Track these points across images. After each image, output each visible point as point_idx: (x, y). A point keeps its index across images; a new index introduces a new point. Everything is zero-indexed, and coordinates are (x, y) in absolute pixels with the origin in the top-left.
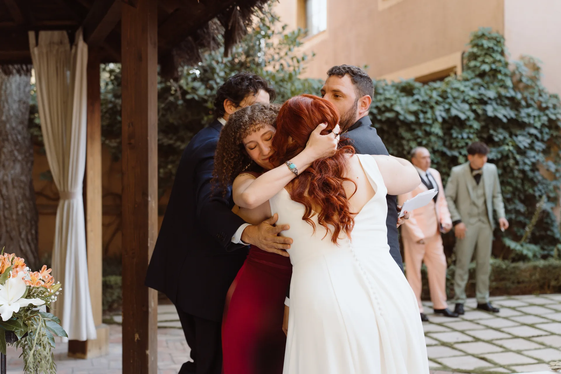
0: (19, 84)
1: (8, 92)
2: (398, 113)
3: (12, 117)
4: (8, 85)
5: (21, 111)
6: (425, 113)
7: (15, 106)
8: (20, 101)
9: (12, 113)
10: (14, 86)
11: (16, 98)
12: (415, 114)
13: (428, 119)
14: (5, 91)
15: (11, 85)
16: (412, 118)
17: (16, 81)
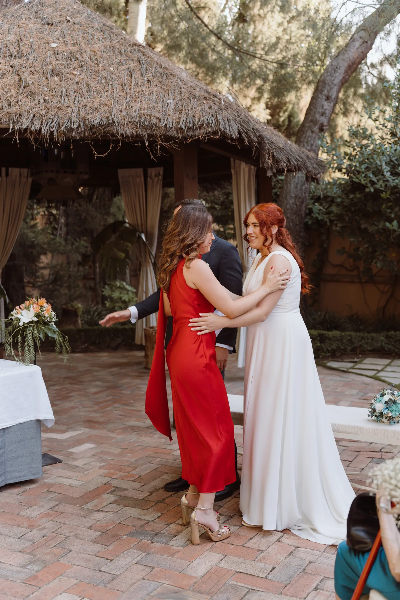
0: (297, 184)
1: (288, 190)
3: (288, 209)
4: (289, 185)
5: (296, 205)
7: (291, 201)
8: (296, 197)
9: (288, 206)
10: (292, 186)
11: (293, 195)
14: (286, 190)
15: (290, 186)
17: (295, 181)
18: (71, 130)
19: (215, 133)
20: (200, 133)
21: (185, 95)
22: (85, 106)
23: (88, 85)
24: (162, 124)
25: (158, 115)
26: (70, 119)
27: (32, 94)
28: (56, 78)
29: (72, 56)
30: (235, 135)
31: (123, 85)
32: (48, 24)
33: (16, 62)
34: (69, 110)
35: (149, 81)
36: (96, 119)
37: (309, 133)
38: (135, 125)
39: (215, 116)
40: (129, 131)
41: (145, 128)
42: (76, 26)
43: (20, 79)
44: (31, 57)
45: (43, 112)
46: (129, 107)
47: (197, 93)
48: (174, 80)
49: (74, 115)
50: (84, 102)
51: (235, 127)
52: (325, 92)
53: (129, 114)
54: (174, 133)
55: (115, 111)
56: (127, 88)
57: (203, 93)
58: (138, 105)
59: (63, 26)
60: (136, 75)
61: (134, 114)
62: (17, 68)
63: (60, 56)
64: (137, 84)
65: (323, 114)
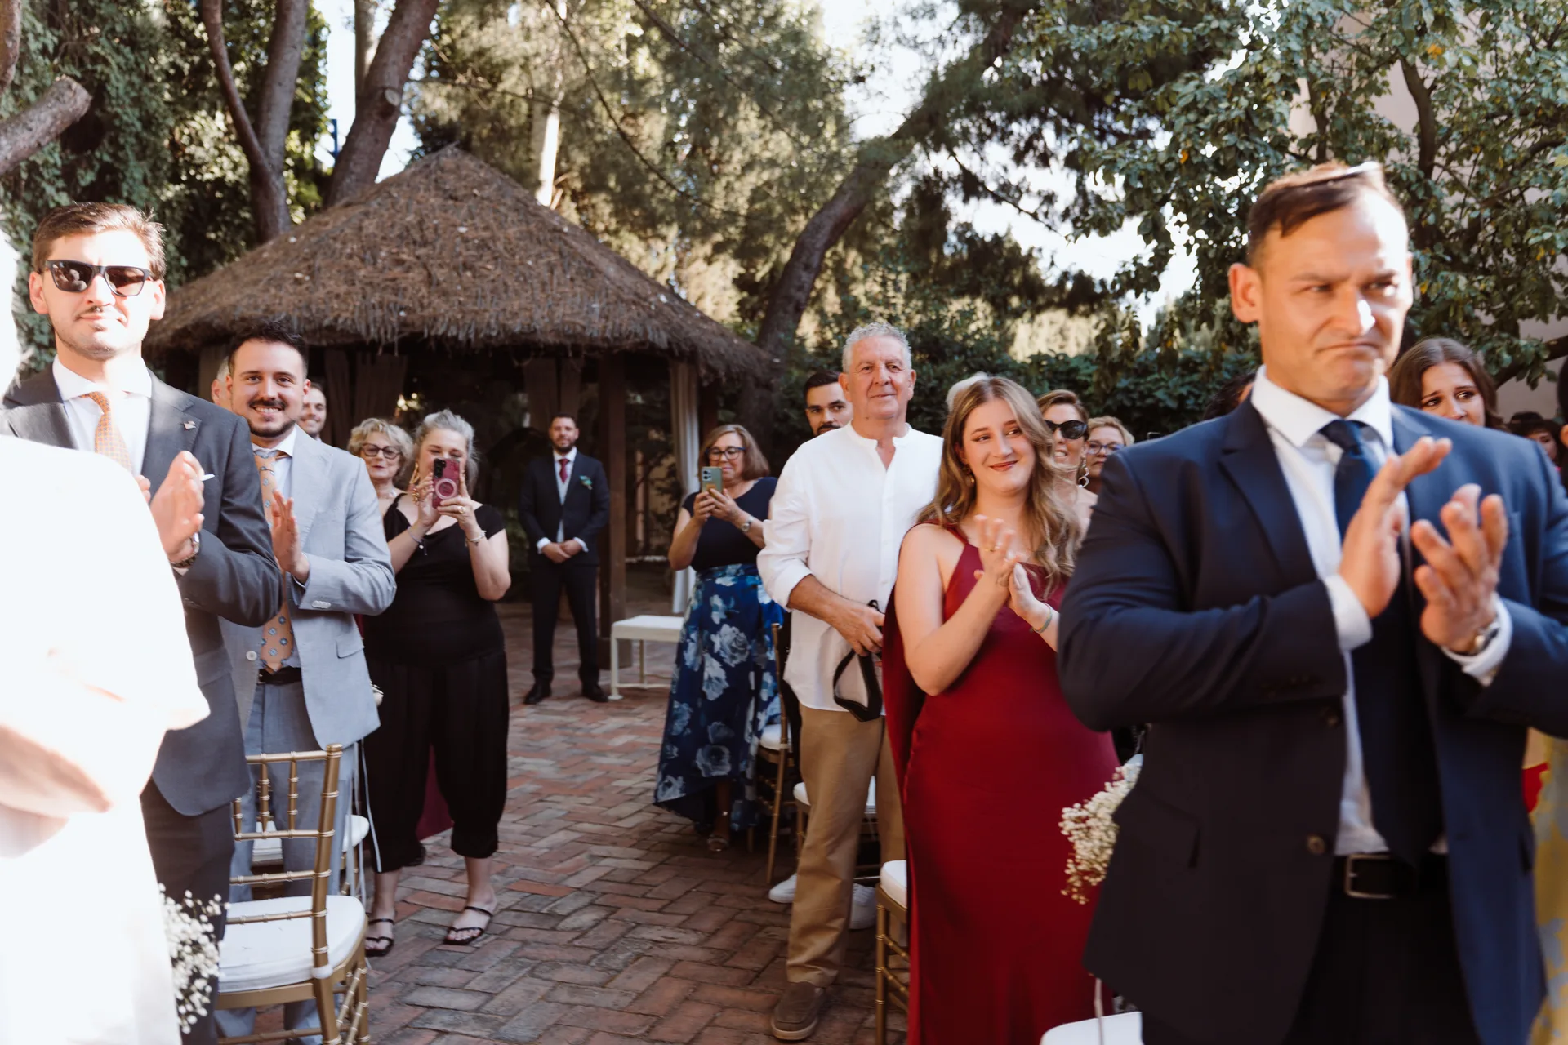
2: (1160, 400)
6: (1197, 397)
12: (1181, 399)
13: (1199, 405)
16: (1172, 404)
18: (490, 337)
19: (643, 343)
20: (627, 344)
21: (613, 298)
22: (504, 310)
23: (505, 284)
24: (588, 333)
25: (583, 323)
26: (488, 325)
27: (445, 294)
28: (469, 274)
29: (483, 245)
30: (664, 345)
31: (544, 284)
32: (451, 198)
33: (422, 251)
34: (487, 315)
35: (572, 280)
36: (516, 326)
37: (781, 314)
38: (557, 332)
39: (643, 325)
40: (551, 339)
41: (569, 336)
42: (486, 203)
43: (430, 275)
44: (438, 245)
45: (459, 316)
46: (551, 313)
47: (625, 297)
48: (600, 278)
49: (493, 321)
50: (502, 305)
51: (664, 336)
52: (804, 259)
53: (551, 321)
54: (600, 343)
55: (537, 317)
56: (548, 288)
57: (632, 297)
58: (560, 311)
59: (471, 203)
60: (558, 272)
61: (557, 321)
62: (424, 259)
63: (470, 244)
64: (559, 284)
65: (800, 288)
